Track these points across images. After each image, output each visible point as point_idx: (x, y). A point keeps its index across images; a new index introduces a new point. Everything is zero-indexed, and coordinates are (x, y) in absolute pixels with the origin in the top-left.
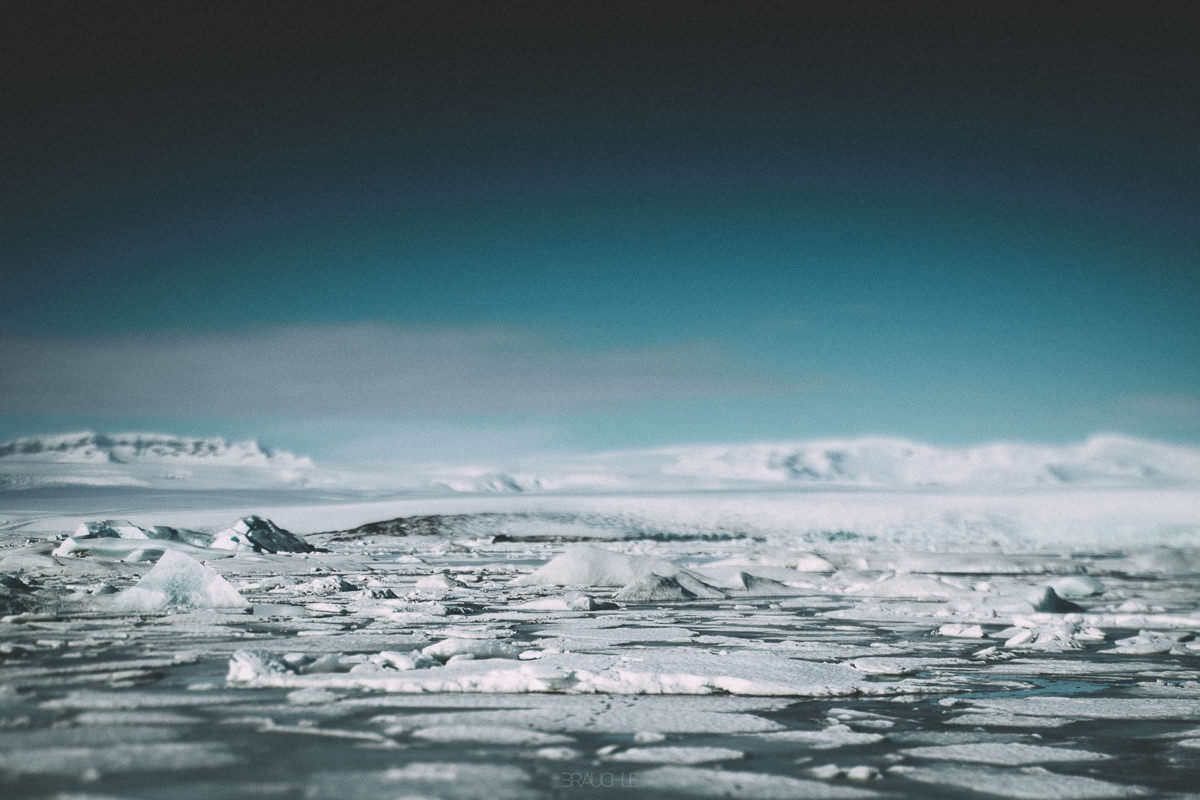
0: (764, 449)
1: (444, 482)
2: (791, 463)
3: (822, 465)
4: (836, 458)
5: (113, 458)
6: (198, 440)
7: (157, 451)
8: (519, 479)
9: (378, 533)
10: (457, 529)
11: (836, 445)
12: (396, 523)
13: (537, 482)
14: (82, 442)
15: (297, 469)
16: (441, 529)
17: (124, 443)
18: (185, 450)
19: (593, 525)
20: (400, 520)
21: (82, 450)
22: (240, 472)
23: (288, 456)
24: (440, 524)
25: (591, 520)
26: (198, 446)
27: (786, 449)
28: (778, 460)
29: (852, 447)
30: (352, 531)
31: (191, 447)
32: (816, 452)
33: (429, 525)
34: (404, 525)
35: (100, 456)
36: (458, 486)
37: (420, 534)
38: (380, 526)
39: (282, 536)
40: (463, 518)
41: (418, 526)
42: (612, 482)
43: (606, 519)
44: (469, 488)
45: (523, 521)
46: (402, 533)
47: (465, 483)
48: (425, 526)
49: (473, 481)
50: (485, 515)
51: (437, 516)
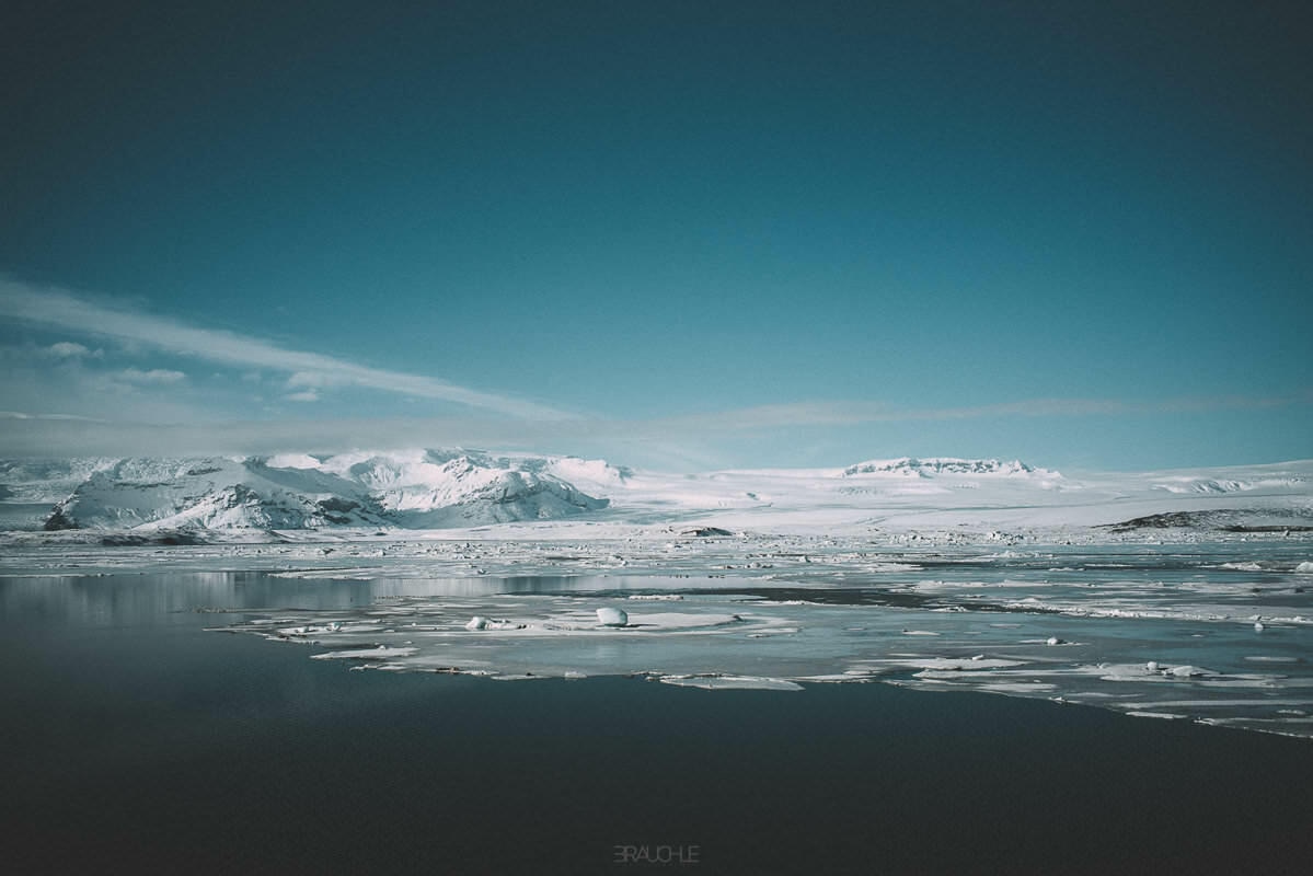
1: (1165, 486)
5: (920, 474)
6: (978, 461)
7: (952, 469)
8: (1221, 485)
9: (1146, 525)
12: (1156, 518)
14: (901, 465)
15: (1055, 479)
17: (928, 465)
18: (970, 468)
21: (902, 470)
23: (1045, 470)
26: (979, 465)
30: (1126, 524)
31: (974, 466)
33: (1181, 519)
34: (1162, 519)
35: (914, 474)
37: (1175, 525)
45: (1254, 516)
47: (1179, 487)
48: (1178, 521)
49: (1186, 485)
50: (1221, 511)
51: (1185, 513)
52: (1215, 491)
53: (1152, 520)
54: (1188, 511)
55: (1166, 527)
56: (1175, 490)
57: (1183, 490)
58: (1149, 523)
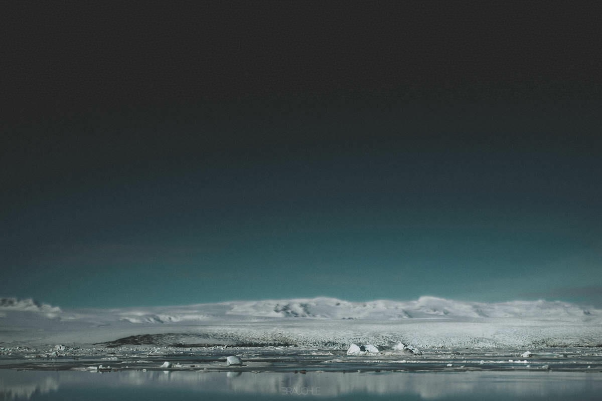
0: (273, 303)
2: (286, 309)
3: (300, 310)
4: (304, 306)
6: (4, 298)
8: (161, 318)
9: (127, 344)
11: (304, 301)
12: (132, 339)
13: (170, 318)
16: (153, 341)
20: (134, 337)
23: (48, 306)
24: (152, 339)
25: (216, 337)
26: (4, 301)
27: (283, 303)
28: (280, 308)
29: (312, 302)
30: (113, 342)
31: (1, 302)
32: (296, 304)
33: (147, 339)
34: (137, 340)
37: (145, 344)
38: (126, 340)
41: (143, 340)
46: (137, 343)
47: (136, 319)
48: (146, 340)
49: (140, 318)
50: (169, 334)
51: (149, 335)
52: (158, 322)
53: (130, 340)
54: (151, 334)
55: (140, 344)
56: (133, 320)
57: (138, 321)
58: (129, 341)
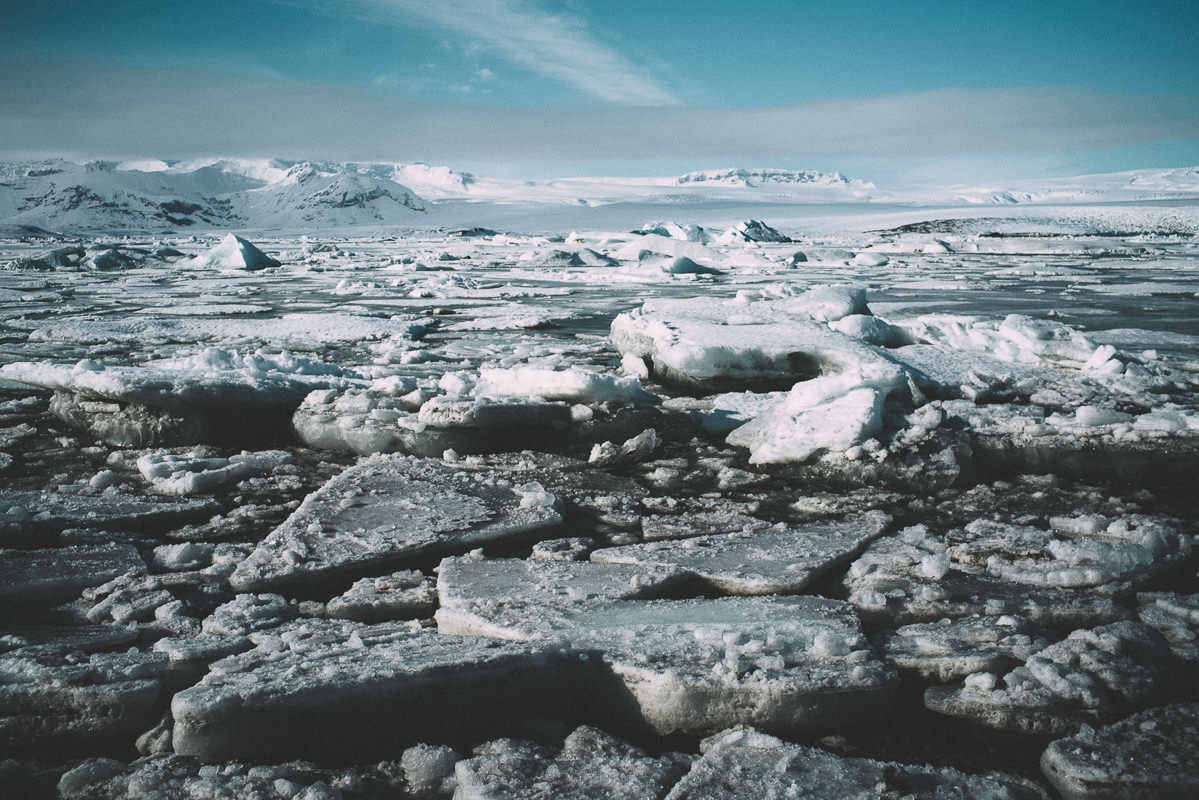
1: (964, 197)
5: (748, 183)
6: (801, 172)
7: (776, 179)
8: (1015, 196)
9: (911, 231)
10: (965, 229)
12: (924, 225)
13: (1029, 197)
14: (730, 174)
15: (865, 190)
16: (955, 229)
17: (755, 175)
18: (794, 179)
19: (1062, 226)
20: (927, 223)
21: (730, 179)
22: (827, 192)
24: (954, 225)
25: (1062, 222)
26: (801, 175)
30: (893, 230)
31: (797, 177)
33: (946, 226)
35: (742, 184)
36: (973, 201)
37: (939, 231)
38: (913, 226)
39: (769, 232)
40: (970, 221)
41: (939, 226)
42: (1078, 196)
43: (1073, 221)
44: (980, 201)
45: (1013, 224)
47: (977, 198)
49: (983, 196)
51: (952, 220)
52: (1011, 203)
53: (919, 226)
